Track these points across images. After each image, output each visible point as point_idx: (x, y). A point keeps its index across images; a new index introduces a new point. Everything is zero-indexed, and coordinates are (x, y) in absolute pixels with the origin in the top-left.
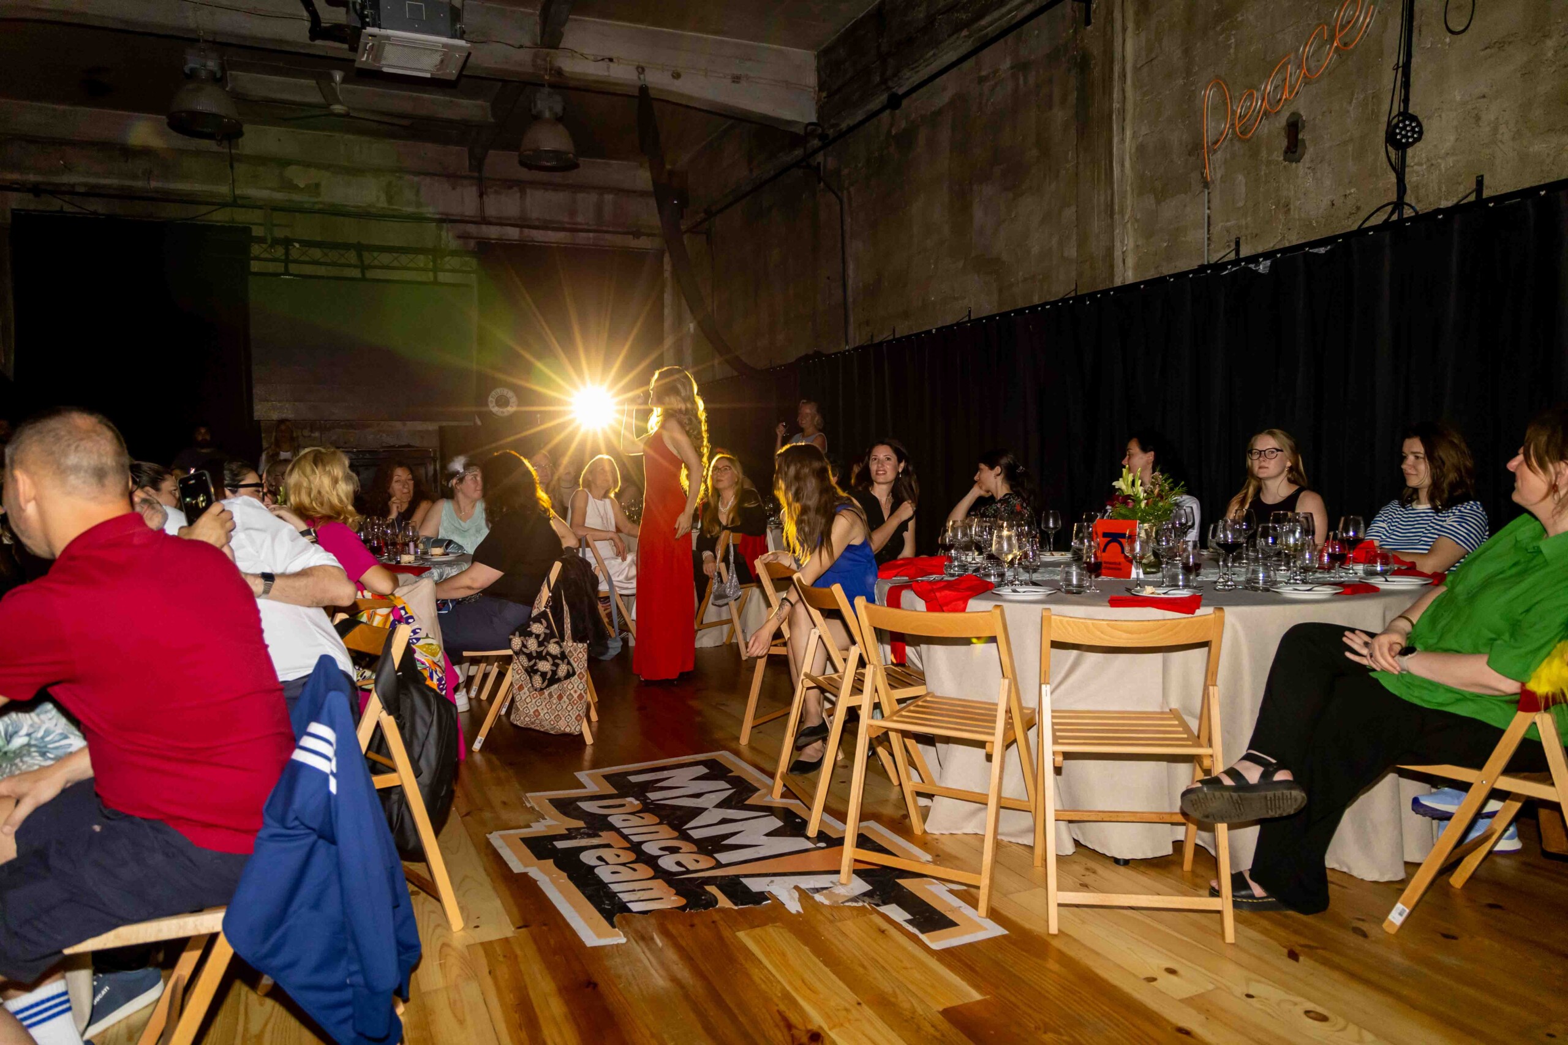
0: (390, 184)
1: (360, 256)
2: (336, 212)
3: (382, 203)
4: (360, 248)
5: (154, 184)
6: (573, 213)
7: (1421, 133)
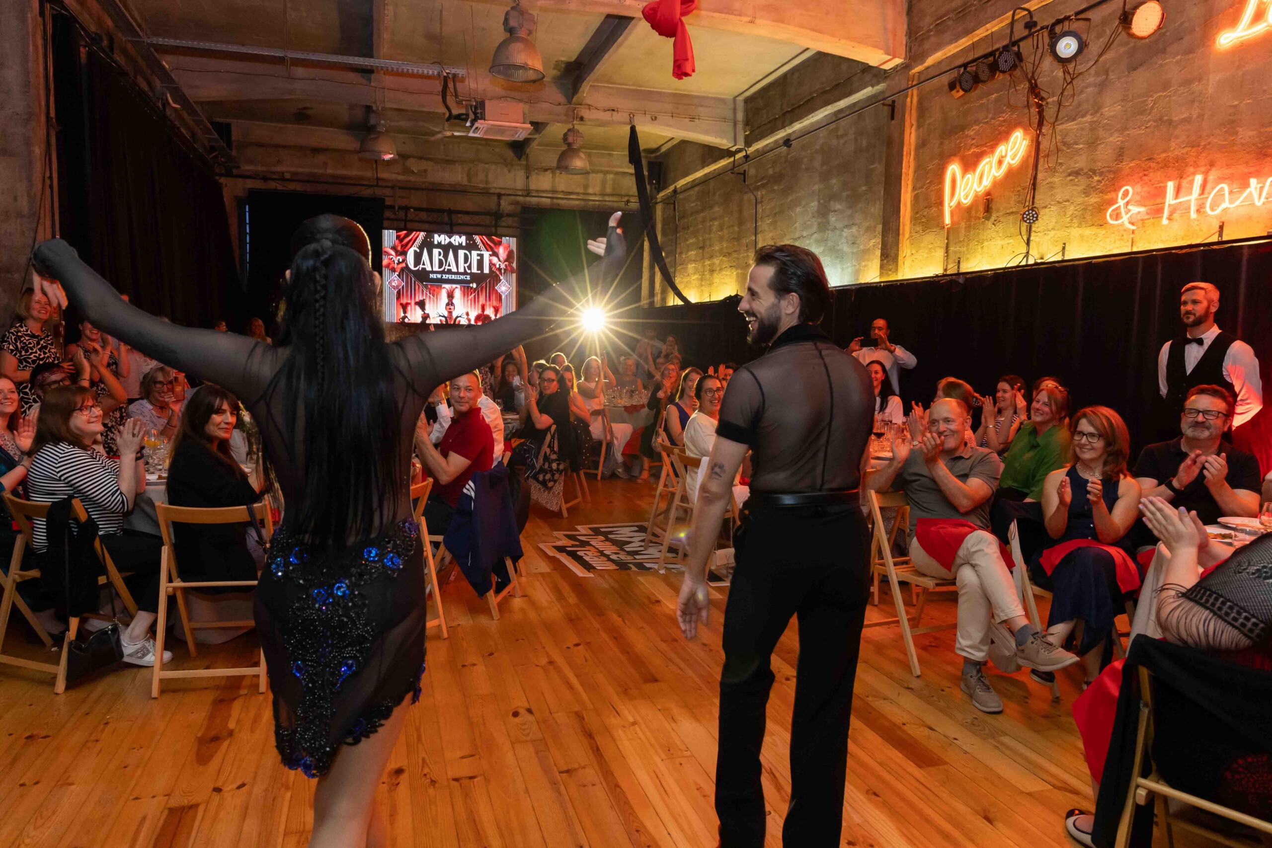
0: (470, 169)
1: (450, 218)
2: (435, 189)
3: (465, 182)
4: (450, 212)
5: (330, 171)
6: (586, 187)
7: (1037, 219)
